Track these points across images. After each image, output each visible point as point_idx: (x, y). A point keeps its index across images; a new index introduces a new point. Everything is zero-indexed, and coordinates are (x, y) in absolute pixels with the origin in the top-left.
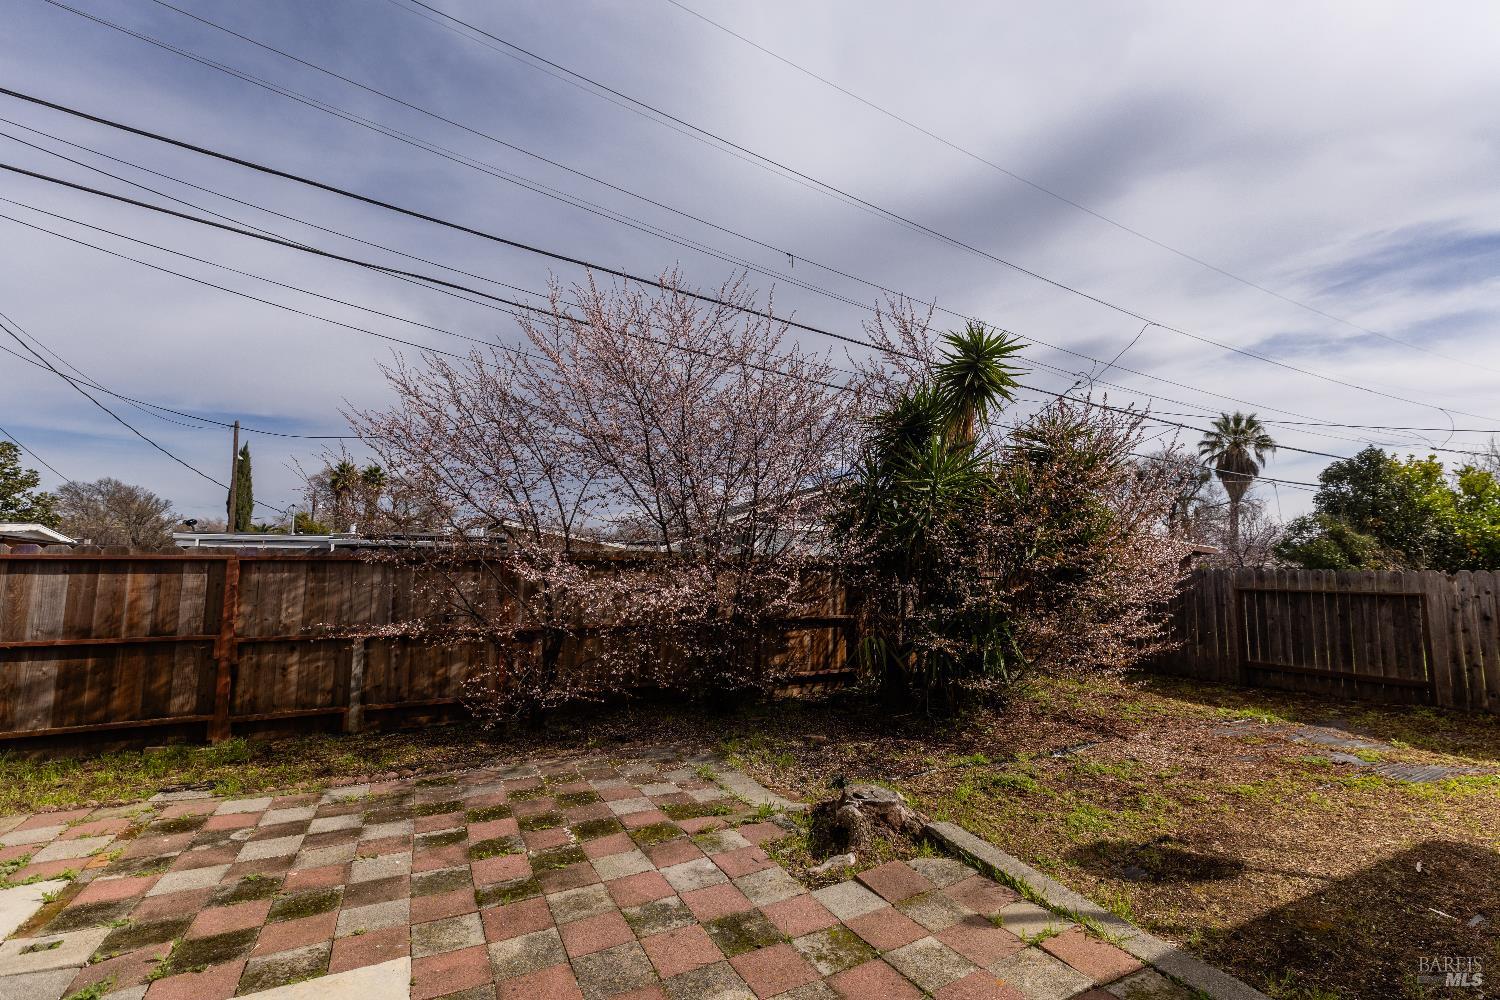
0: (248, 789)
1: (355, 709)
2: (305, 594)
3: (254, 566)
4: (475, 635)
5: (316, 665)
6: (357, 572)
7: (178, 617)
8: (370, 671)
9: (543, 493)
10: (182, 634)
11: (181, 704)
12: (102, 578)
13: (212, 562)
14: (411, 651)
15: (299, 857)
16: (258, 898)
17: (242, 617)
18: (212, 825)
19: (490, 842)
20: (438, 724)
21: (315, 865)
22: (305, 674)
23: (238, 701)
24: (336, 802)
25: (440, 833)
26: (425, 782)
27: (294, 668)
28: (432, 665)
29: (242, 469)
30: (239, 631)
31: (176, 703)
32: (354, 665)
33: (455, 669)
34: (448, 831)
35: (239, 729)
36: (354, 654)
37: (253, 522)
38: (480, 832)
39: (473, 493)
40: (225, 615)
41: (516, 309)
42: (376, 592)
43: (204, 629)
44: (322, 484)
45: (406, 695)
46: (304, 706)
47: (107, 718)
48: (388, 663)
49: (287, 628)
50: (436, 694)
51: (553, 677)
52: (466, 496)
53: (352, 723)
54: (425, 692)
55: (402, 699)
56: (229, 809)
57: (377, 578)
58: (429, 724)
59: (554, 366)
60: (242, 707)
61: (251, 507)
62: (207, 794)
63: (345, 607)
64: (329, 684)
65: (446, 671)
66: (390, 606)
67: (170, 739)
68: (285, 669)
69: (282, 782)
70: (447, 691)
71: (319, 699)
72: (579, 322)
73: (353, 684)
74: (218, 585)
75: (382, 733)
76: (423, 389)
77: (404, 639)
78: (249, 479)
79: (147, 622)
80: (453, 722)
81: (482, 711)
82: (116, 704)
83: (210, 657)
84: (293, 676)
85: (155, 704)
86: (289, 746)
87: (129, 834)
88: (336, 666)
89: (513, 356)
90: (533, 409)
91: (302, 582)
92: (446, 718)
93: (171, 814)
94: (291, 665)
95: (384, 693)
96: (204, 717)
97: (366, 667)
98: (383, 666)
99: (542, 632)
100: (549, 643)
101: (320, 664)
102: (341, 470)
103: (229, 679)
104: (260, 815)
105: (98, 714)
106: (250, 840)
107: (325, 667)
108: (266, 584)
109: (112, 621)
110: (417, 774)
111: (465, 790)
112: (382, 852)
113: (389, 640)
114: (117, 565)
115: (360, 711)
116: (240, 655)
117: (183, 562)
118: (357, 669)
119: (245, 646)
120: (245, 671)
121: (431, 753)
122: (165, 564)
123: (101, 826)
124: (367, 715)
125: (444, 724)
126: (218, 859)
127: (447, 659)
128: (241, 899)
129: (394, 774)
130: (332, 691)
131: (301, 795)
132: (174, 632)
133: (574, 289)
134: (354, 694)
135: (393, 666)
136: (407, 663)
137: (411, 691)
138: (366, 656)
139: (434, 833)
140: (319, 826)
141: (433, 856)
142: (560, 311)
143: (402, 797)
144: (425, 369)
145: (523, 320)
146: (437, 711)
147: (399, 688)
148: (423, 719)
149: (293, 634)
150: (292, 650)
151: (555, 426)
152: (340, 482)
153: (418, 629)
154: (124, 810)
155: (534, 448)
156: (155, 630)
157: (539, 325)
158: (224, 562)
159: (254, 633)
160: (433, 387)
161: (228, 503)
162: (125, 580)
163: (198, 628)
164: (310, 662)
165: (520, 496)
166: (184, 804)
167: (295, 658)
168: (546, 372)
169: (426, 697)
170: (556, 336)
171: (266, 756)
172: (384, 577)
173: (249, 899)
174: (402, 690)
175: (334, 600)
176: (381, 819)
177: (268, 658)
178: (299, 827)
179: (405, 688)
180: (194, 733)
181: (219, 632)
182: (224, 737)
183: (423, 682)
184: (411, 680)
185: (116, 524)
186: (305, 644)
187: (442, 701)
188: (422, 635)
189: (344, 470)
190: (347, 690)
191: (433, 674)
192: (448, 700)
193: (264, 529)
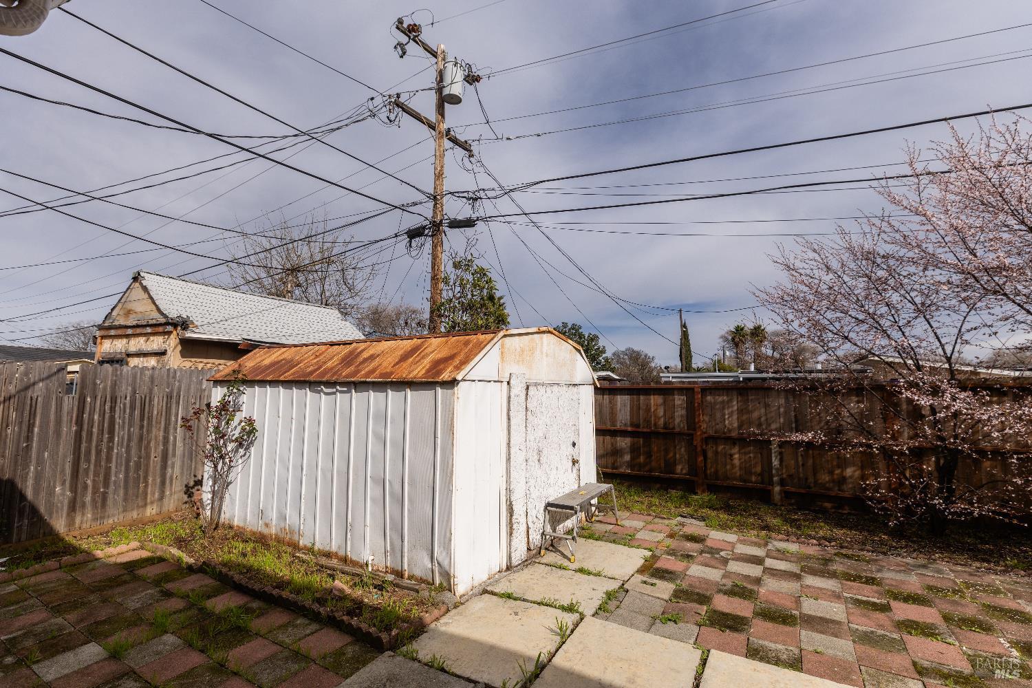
0: (724, 527)
1: (777, 489)
2: (738, 409)
3: (708, 392)
4: (870, 446)
5: (748, 456)
6: (768, 396)
7: (675, 420)
8: (784, 464)
9: (920, 328)
10: (677, 430)
11: (681, 469)
12: (642, 397)
13: (687, 389)
14: (813, 454)
15: (763, 581)
16: (745, 599)
17: (705, 424)
18: (709, 543)
19: (917, 623)
20: (840, 511)
21: (775, 590)
22: (743, 460)
23: (708, 472)
24: (779, 551)
25: (865, 599)
26: (842, 554)
27: (737, 456)
28: (830, 466)
29: (685, 336)
30: (704, 430)
31: (679, 468)
32: (773, 459)
33: (849, 471)
34: (870, 599)
35: (712, 489)
36: (773, 451)
37: (694, 366)
38: (903, 611)
39: (852, 335)
40: (696, 420)
41: (874, 184)
42: (782, 410)
43: (688, 427)
44: (726, 339)
45: (812, 485)
46: (745, 481)
47: (651, 470)
48: (797, 461)
49: (730, 431)
50: (836, 488)
51: (951, 492)
52: (846, 338)
53: (777, 497)
54: (827, 485)
55: (809, 487)
56: (717, 536)
57: (782, 401)
58: (833, 510)
59: (918, 219)
60: (711, 475)
61: (691, 357)
62: (702, 524)
63: (763, 419)
64: (759, 469)
65: (842, 472)
66: (793, 420)
67: (679, 488)
68: (731, 455)
69: (741, 527)
70: (845, 487)
71: (754, 479)
72: (942, 173)
73: (774, 472)
74: (691, 402)
75: (800, 509)
76: (798, 264)
77: (810, 445)
78: (688, 341)
79: (662, 421)
80: (853, 512)
81: (883, 509)
82: (654, 464)
83: (692, 444)
84: (737, 462)
85: (670, 467)
86: (740, 505)
87: (671, 536)
88: (762, 458)
89: (877, 222)
90: (900, 260)
91: (735, 403)
92: (846, 507)
93: (689, 530)
94: (735, 454)
95: (796, 481)
96: (693, 478)
97: (781, 461)
98: (793, 462)
99: (934, 450)
100: (942, 462)
101: (752, 455)
102: (737, 330)
103: (702, 458)
104: (733, 545)
105: (647, 468)
106: (733, 559)
107: (755, 457)
108: (715, 403)
109: (647, 421)
110: (833, 546)
111: (879, 571)
112: (822, 598)
113: (799, 444)
114: (647, 392)
115: (780, 490)
116: (707, 444)
117: (674, 389)
118: (775, 462)
119: (708, 439)
120: (710, 454)
121: (839, 532)
122: (667, 391)
123: (660, 527)
124: (786, 495)
125: (846, 512)
126: (717, 565)
127: (843, 463)
128: (735, 596)
129: (815, 541)
130: (761, 474)
131: (753, 539)
132: (674, 428)
133: (934, 146)
134: (775, 479)
135: (801, 463)
136: (810, 462)
137: (816, 482)
138: (781, 453)
139: (860, 597)
140: (769, 562)
141: (864, 615)
142: (919, 171)
143: (826, 561)
144: (798, 249)
145: (882, 189)
146: (839, 502)
147: (807, 479)
148: (828, 505)
149: (734, 434)
150: (734, 444)
151: (925, 269)
152: (738, 337)
153: (820, 438)
154: (666, 522)
155: (903, 292)
156: (666, 426)
157: (900, 190)
158: (693, 389)
159: (711, 432)
160: (807, 261)
161: (681, 356)
162: (651, 399)
163: (684, 427)
164: (745, 454)
165: (896, 334)
166: (694, 527)
167: (736, 450)
168: (912, 225)
169: (828, 489)
170: (917, 193)
171: (727, 509)
172: (787, 399)
173: (740, 597)
174: (809, 481)
175: (755, 415)
176: (814, 572)
177: (720, 448)
178: (758, 561)
179: (811, 480)
180: (688, 487)
181: (695, 430)
182: (703, 491)
183: (825, 478)
184: (815, 474)
185: (635, 370)
186: (741, 441)
187: (841, 494)
188: (823, 443)
189: (739, 330)
190: (771, 476)
191: (831, 473)
192: (847, 495)
193: (699, 370)
